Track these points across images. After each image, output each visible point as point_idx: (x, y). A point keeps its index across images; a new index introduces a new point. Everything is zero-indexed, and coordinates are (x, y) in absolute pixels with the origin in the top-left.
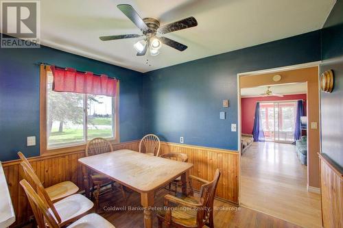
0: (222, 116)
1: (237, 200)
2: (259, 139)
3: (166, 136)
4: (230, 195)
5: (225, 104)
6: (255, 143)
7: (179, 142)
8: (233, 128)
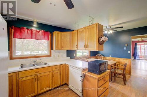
0: (125, 48)
1: (131, 74)
2: (137, 58)
3: (104, 55)
4: (128, 72)
5: (126, 45)
6: (134, 60)
7: (109, 56)
8: (129, 52)
